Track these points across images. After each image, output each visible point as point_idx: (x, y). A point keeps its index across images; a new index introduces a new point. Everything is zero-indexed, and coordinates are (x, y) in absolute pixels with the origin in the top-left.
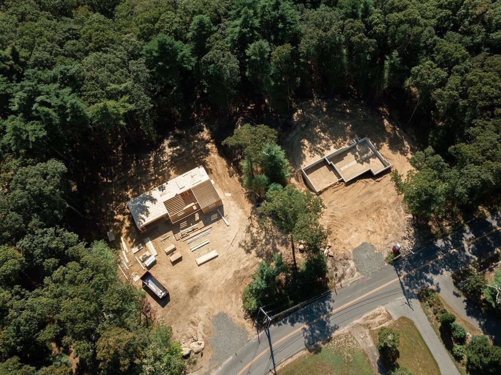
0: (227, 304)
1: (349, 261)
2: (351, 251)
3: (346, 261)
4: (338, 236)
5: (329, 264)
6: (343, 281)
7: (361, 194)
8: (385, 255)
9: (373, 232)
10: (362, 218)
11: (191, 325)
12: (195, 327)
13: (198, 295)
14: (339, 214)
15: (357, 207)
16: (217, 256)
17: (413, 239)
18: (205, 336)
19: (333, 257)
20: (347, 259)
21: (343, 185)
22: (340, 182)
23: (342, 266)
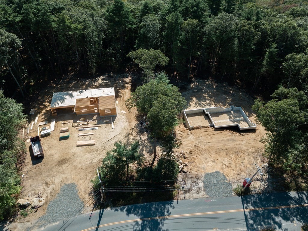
0: (81, 179)
1: (199, 181)
2: (203, 174)
3: (196, 180)
4: (196, 161)
5: (180, 177)
6: (187, 195)
7: (225, 139)
8: (234, 186)
9: (228, 167)
10: (221, 154)
11: (44, 185)
12: (46, 188)
13: (63, 166)
14: (202, 146)
15: (219, 146)
16: (94, 145)
17: (265, 183)
18: (49, 197)
19: (186, 173)
20: (198, 179)
21: (213, 130)
22: (211, 126)
23: (191, 183)
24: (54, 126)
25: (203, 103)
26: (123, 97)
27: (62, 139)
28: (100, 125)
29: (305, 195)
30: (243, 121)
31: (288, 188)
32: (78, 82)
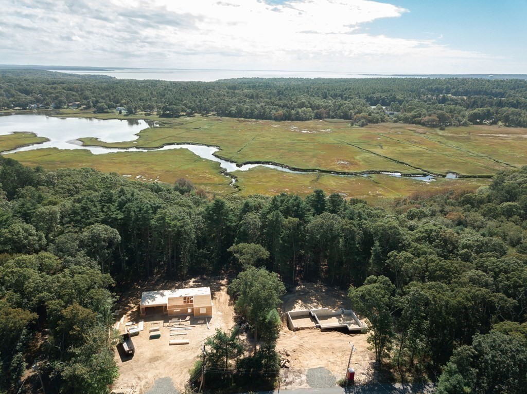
0: (176, 374)
1: (302, 375)
2: (307, 369)
3: (299, 374)
4: (299, 358)
5: (282, 371)
6: (289, 387)
7: (333, 339)
8: (338, 380)
9: (333, 363)
10: (327, 352)
11: (137, 379)
12: (139, 381)
13: (155, 363)
14: (307, 346)
15: (325, 345)
16: (188, 344)
17: (370, 376)
18: (143, 389)
19: (288, 368)
20: (300, 373)
21: (319, 330)
22: (317, 327)
23: (294, 377)
24: (142, 326)
25: (309, 305)
26: (218, 299)
27: (152, 338)
28: (194, 325)
29: (410, 387)
30: (354, 324)
31: (394, 381)
32: (166, 284)
